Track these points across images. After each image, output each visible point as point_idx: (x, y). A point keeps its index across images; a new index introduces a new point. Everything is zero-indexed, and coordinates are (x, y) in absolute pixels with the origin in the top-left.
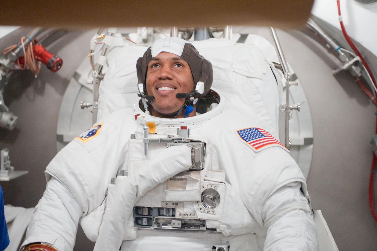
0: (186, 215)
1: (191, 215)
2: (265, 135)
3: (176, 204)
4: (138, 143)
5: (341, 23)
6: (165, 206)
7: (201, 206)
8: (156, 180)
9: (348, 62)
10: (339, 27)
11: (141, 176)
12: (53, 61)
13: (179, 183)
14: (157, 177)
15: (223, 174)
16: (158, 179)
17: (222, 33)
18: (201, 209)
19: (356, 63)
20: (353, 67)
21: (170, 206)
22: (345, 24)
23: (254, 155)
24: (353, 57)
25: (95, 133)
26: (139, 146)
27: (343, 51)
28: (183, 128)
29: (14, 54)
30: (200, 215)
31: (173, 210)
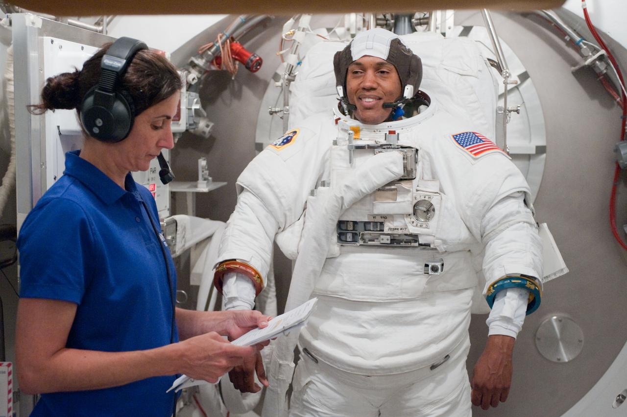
0: (396, 229)
1: (401, 229)
2: (483, 140)
3: (385, 217)
4: (342, 150)
5: (585, 11)
6: (372, 220)
7: (413, 219)
8: (364, 191)
9: (591, 56)
10: (582, 15)
11: (347, 186)
12: (252, 61)
13: (388, 194)
14: (365, 187)
15: (436, 184)
16: (366, 190)
17: (425, 26)
18: (413, 222)
19: (601, 58)
20: (597, 62)
21: (378, 219)
22: (589, 11)
23: (473, 162)
24: (598, 51)
25: (291, 140)
26: (342, 153)
27: (585, 44)
28: (392, 132)
29: (210, 53)
30: (412, 230)
31: (382, 224)
